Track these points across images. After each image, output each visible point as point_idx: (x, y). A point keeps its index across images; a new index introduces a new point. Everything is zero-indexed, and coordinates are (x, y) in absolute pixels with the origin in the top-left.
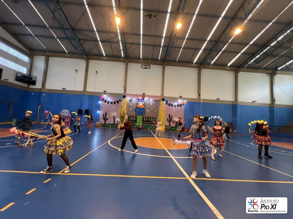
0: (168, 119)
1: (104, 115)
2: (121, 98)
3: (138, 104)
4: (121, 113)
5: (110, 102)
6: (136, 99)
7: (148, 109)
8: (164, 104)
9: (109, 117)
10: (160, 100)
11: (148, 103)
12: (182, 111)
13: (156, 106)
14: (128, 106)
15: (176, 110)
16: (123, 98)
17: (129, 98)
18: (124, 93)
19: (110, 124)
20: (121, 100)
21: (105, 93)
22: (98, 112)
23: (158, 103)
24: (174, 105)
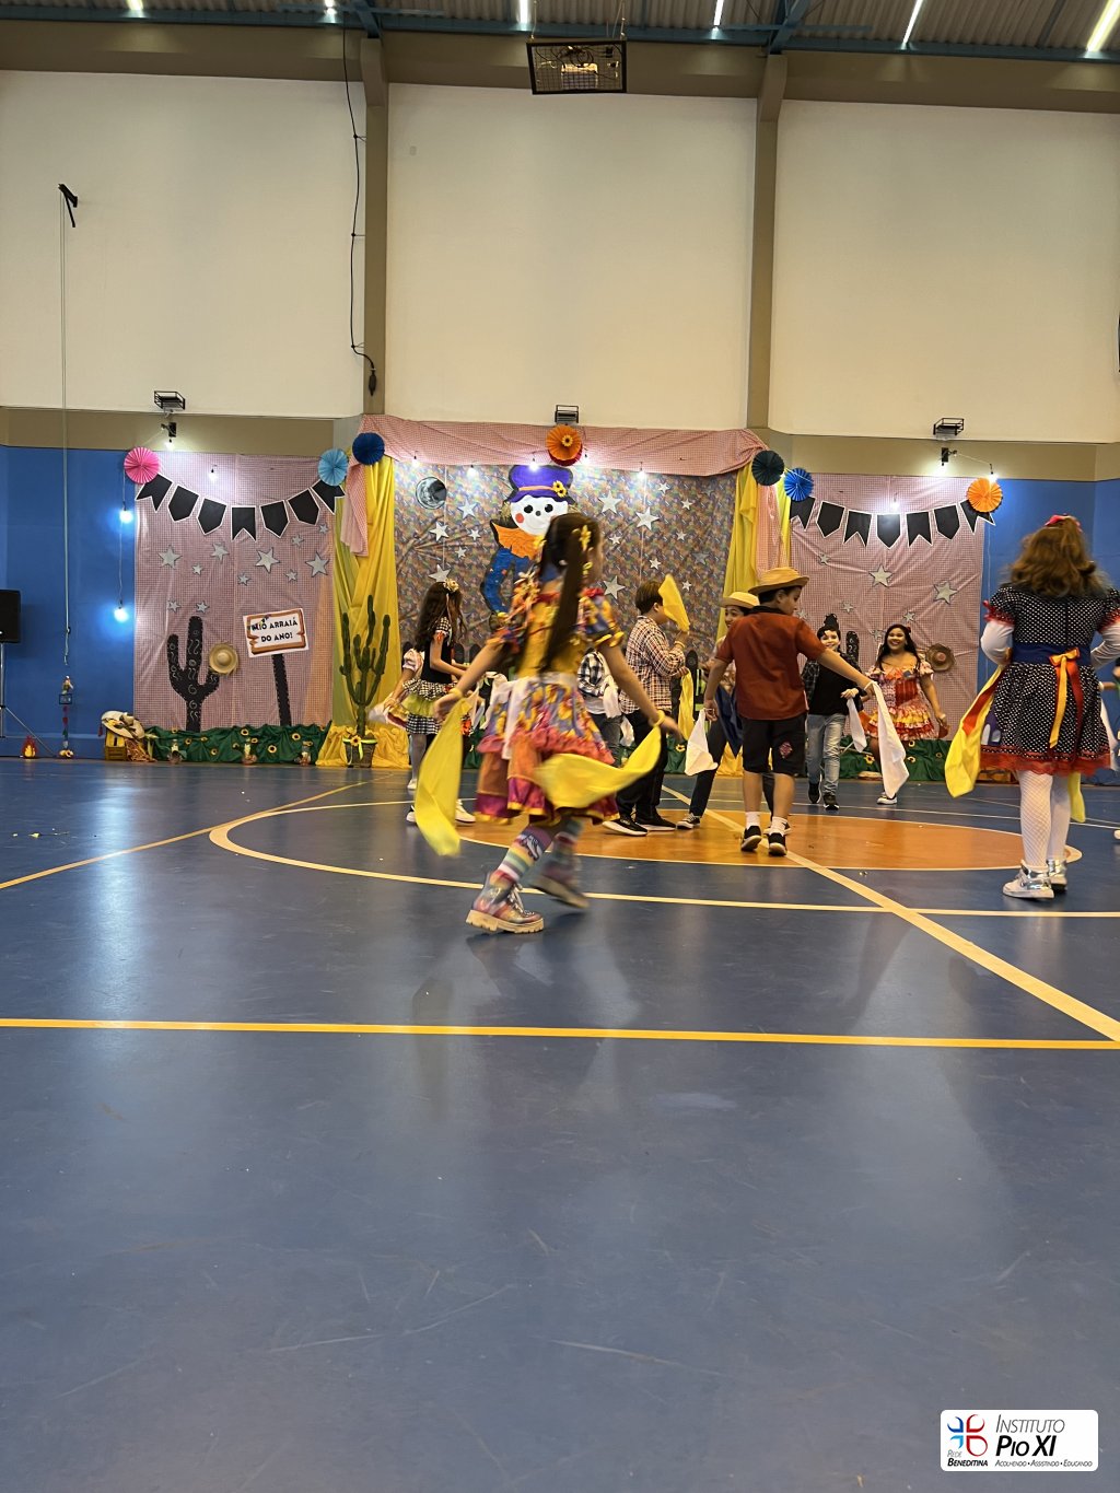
1: (173, 640)
2: (335, 467)
3: (510, 524)
4: (345, 619)
5: (228, 516)
6: (488, 473)
7: (609, 576)
8: (772, 517)
9: (233, 667)
10: (736, 472)
11: (608, 513)
12: (960, 583)
13: (697, 540)
14: (411, 549)
15: (901, 570)
16: (353, 462)
17: (416, 464)
18: (362, 411)
19: (248, 727)
20: (337, 491)
21: (171, 414)
22: (113, 621)
23: (710, 506)
24: (880, 519)
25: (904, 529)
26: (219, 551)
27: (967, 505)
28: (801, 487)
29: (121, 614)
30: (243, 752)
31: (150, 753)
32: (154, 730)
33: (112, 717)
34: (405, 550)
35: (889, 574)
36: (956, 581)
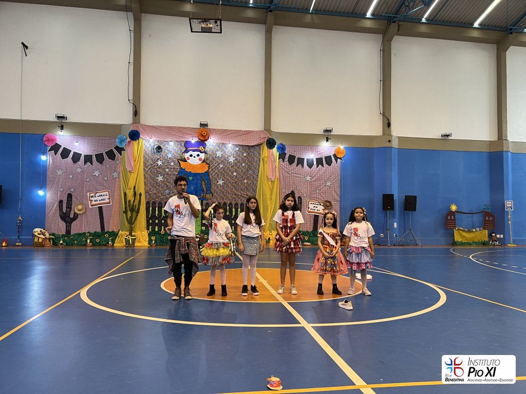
1: (61, 202)
2: (122, 141)
3: (185, 160)
4: (125, 194)
5: (82, 158)
6: (177, 143)
7: (219, 178)
8: (273, 159)
9: (84, 211)
10: (261, 144)
11: (219, 157)
13: (249, 166)
14: (150, 169)
15: (314, 176)
16: (129, 139)
17: (151, 140)
18: (132, 122)
19: (89, 232)
20: (123, 149)
21: (62, 122)
22: (38, 195)
23: (253, 155)
24: (307, 160)
25: (315, 163)
26: (79, 170)
27: (335, 155)
28: (282, 149)
29: (41, 193)
30: (87, 242)
31: (52, 243)
32: (53, 235)
33: (37, 230)
34: (147, 170)
35: (311, 178)
36: (332, 180)
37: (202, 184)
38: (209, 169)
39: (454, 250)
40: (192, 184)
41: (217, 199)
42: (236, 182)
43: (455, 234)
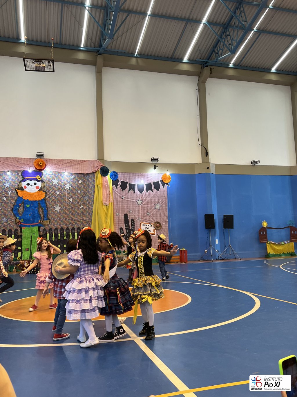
0: (121, 228)
3: (22, 189)
6: (14, 173)
7: (56, 204)
8: (107, 186)
10: (95, 172)
11: (55, 185)
12: (162, 203)
13: (84, 193)
15: (145, 200)
23: (88, 182)
24: (138, 186)
25: (145, 188)
27: (162, 181)
28: (115, 176)
35: (142, 201)
36: (161, 203)
37: (39, 211)
38: (46, 196)
39: (267, 261)
40: (29, 211)
41: (54, 225)
42: (72, 208)
43: (268, 247)
